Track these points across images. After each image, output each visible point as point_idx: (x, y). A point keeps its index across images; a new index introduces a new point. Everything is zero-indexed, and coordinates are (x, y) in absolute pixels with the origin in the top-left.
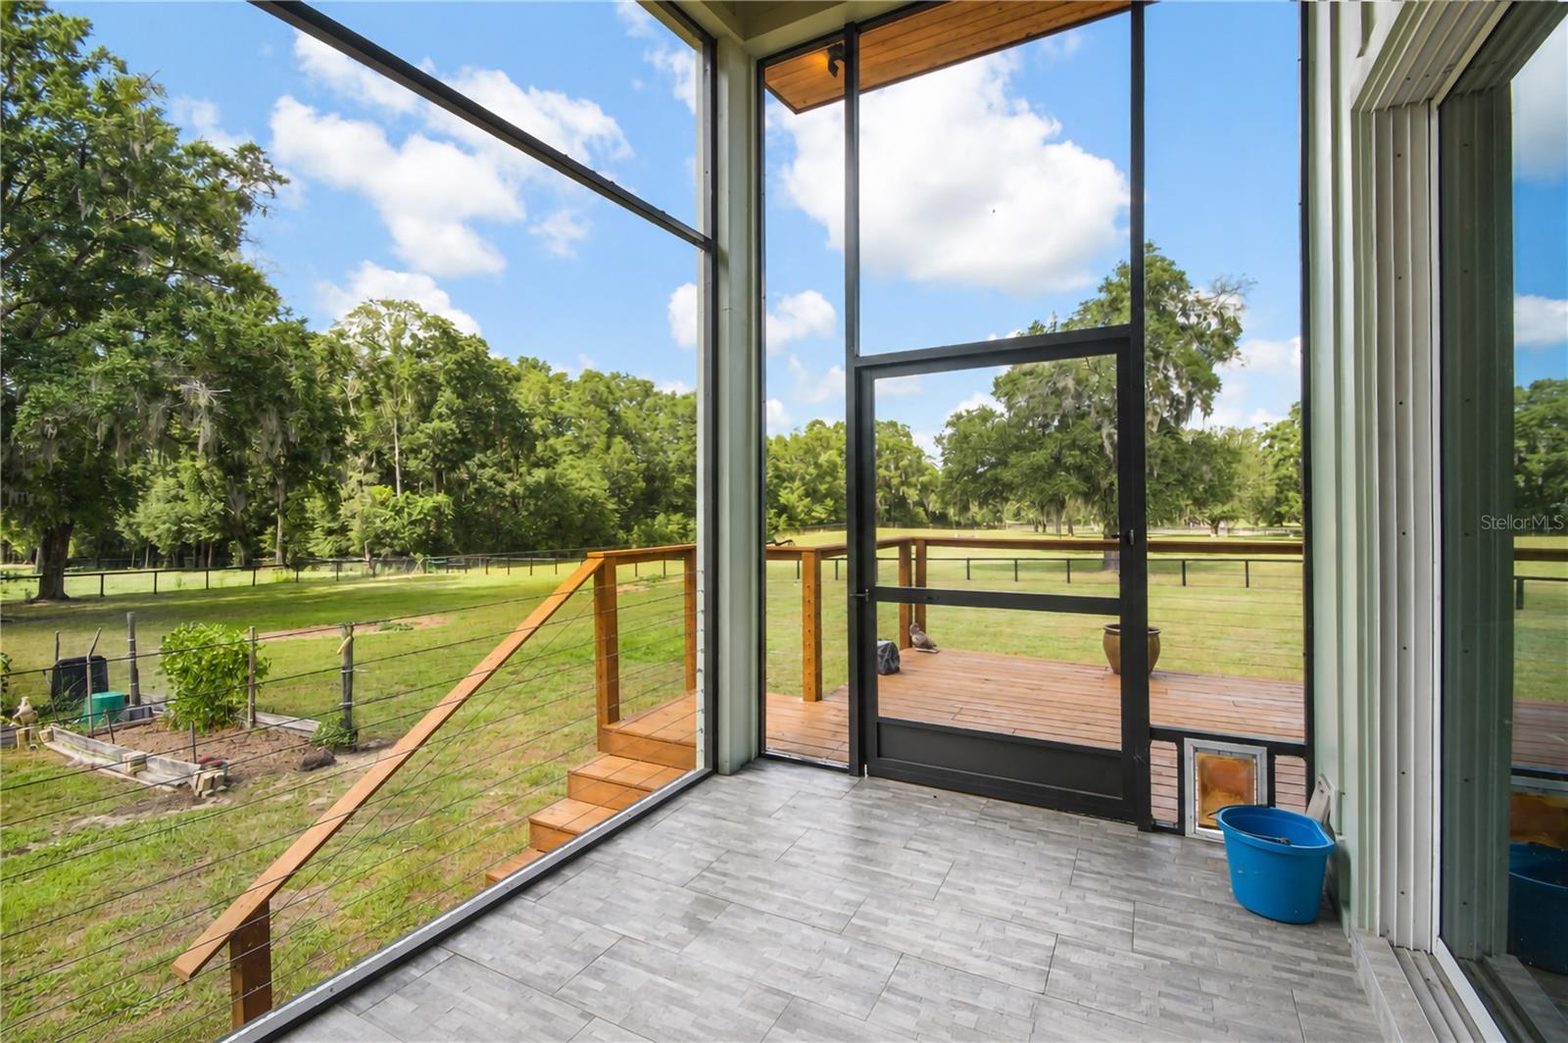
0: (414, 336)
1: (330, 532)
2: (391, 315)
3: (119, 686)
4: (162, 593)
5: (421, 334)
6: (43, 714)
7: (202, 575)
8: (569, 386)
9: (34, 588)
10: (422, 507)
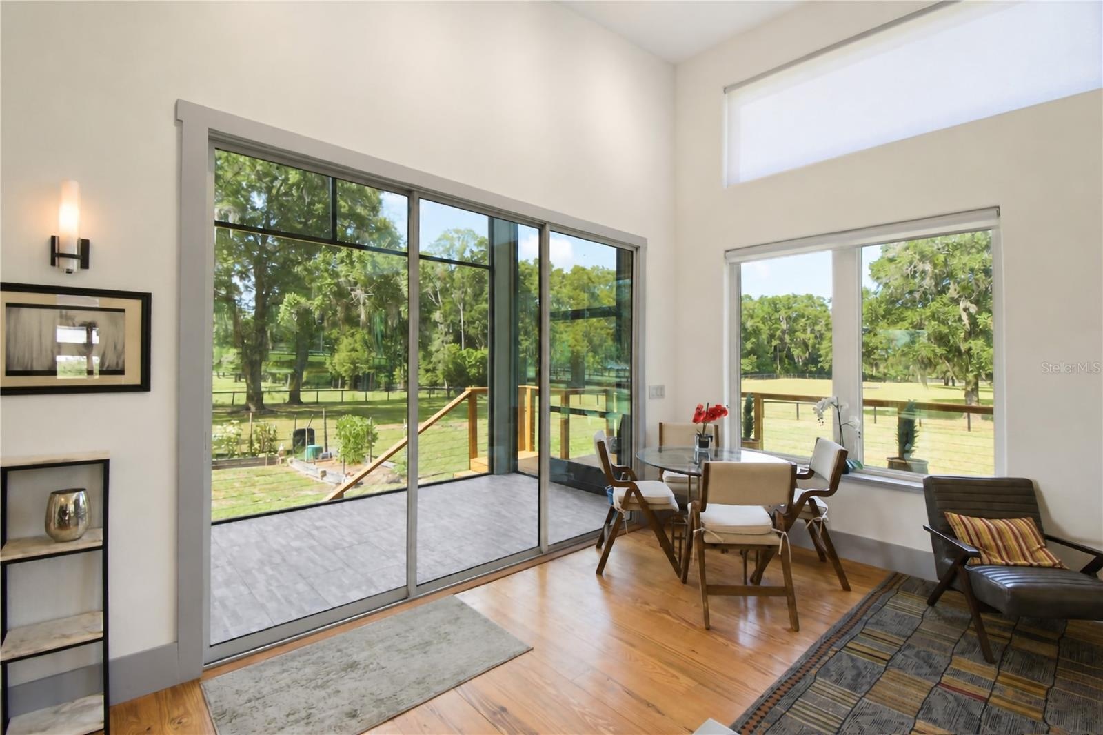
0: (472, 251)
1: (427, 371)
2: (459, 238)
3: (319, 443)
4: (344, 402)
5: (475, 250)
6: (289, 452)
7: (364, 393)
8: (564, 277)
9: (287, 397)
10: (476, 356)
